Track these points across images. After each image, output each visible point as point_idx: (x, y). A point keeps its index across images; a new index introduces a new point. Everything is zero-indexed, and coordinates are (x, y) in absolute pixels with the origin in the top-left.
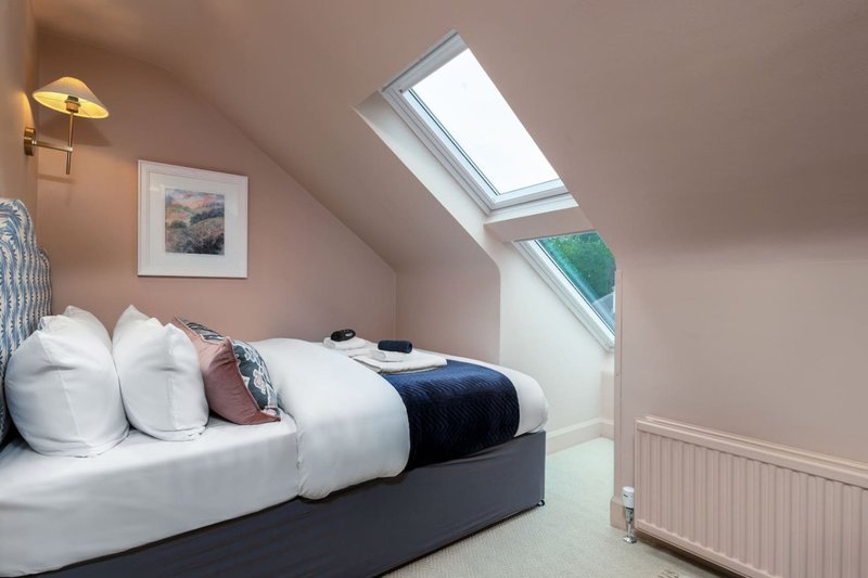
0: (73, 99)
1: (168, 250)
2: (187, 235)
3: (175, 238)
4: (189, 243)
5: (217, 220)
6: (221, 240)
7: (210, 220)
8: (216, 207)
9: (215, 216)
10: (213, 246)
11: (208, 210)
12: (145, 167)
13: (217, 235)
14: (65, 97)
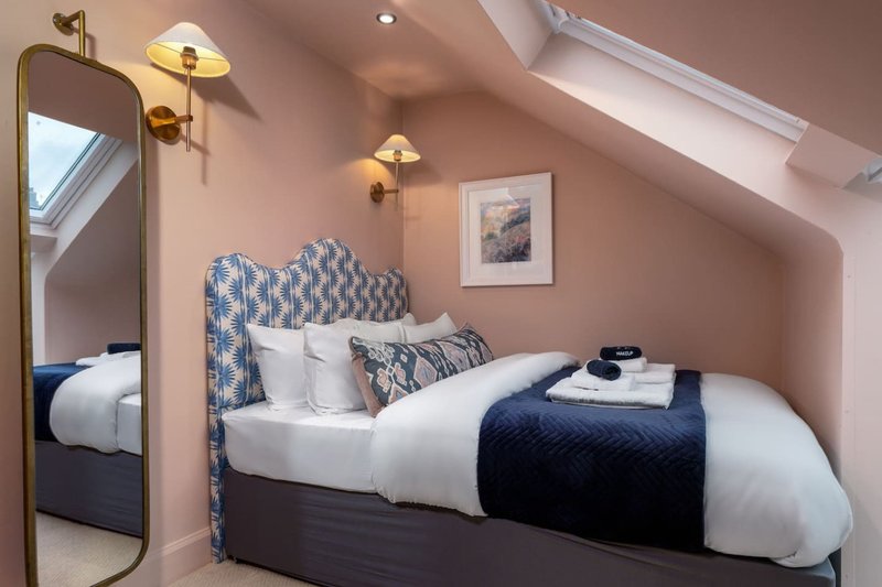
0: (398, 153)
1: (483, 262)
2: (499, 245)
3: (489, 248)
4: (500, 252)
5: (525, 225)
6: (527, 245)
7: (517, 227)
8: (523, 212)
9: (522, 222)
10: (520, 253)
11: (515, 217)
12: (464, 187)
13: (523, 241)
14: (393, 152)
